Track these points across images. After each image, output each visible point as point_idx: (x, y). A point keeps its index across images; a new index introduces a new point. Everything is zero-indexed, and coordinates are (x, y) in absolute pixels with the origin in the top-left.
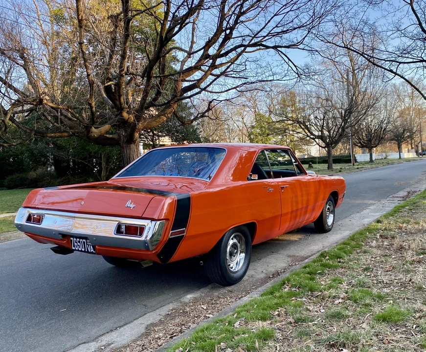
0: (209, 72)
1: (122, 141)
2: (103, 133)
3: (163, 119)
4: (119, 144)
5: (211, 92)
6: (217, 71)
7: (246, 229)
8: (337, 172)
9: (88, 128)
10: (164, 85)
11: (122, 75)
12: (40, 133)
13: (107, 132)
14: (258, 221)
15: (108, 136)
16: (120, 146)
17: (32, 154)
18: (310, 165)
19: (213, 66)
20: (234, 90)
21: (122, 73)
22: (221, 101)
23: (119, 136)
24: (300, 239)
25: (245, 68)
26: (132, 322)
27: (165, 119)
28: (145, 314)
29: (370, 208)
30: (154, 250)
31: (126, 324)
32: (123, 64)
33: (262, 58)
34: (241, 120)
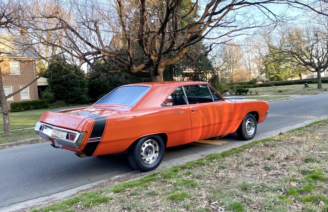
0: (207, 25)
1: (151, 74)
2: (140, 69)
3: (177, 59)
4: (150, 76)
5: (208, 39)
6: (212, 24)
7: (159, 138)
8: (323, 91)
9: (129, 67)
10: (176, 37)
11: (143, 34)
12: (105, 71)
13: (143, 69)
14: (168, 132)
15: (143, 71)
16: (151, 77)
17: (111, 82)
18: (306, 85)
19: (210, 21)
20: (226, 36)
21: (143, 33)
22: (218, 44)
23: (150, 71)
24: (223, 144)
25: (234, 20)
26: (75, 188)
27: (179, 59)
28: (85, 184)
29: (304, 122)
30: (79, 148)
31: (71, 189)
32: (143, 27)
33: (249, 11)
34: (258, 51)
